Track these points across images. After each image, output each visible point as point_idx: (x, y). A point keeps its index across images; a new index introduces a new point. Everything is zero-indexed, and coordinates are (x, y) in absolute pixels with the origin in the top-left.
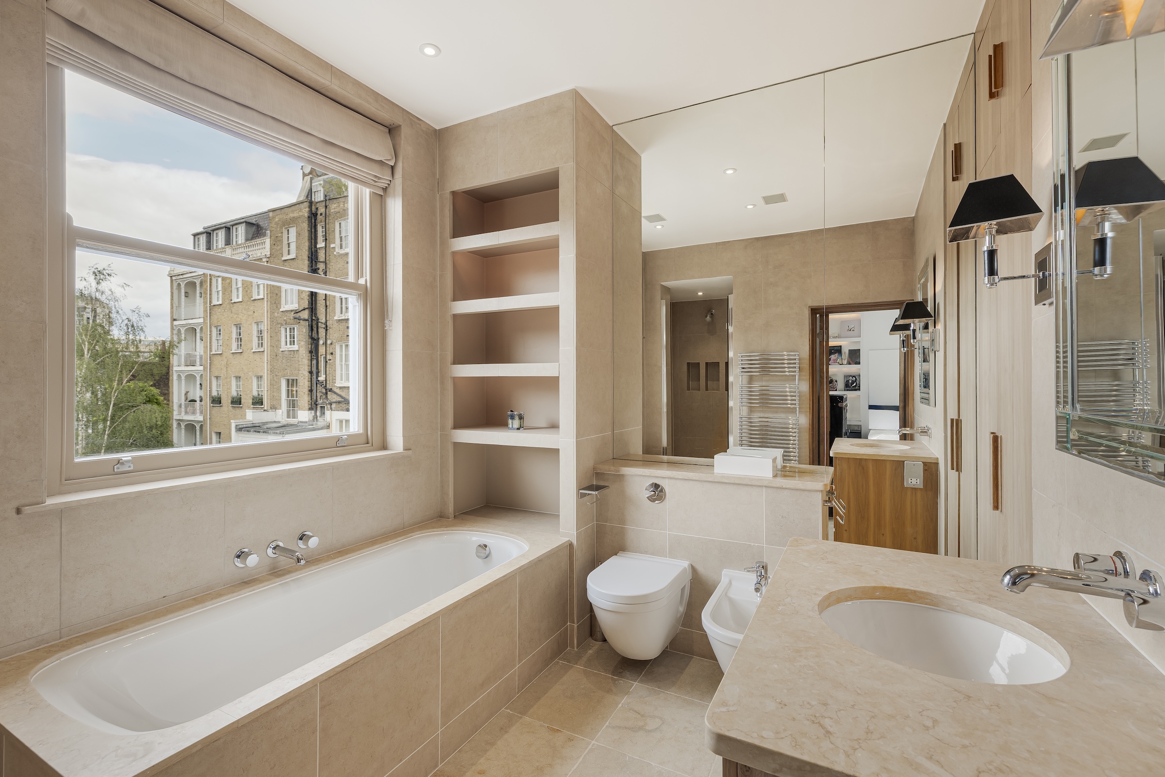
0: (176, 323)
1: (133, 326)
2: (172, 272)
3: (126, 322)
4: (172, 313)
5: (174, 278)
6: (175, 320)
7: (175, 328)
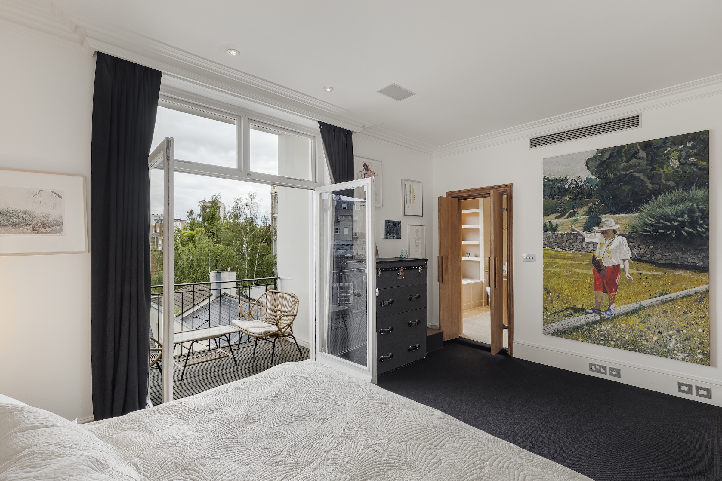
0: (274, 215)
1: (266, 219)
2: (272, 192)
3: (264, 217)
4: (272, 211)
5: (273, 194)
6: (273, 214)
7: (273, 218)
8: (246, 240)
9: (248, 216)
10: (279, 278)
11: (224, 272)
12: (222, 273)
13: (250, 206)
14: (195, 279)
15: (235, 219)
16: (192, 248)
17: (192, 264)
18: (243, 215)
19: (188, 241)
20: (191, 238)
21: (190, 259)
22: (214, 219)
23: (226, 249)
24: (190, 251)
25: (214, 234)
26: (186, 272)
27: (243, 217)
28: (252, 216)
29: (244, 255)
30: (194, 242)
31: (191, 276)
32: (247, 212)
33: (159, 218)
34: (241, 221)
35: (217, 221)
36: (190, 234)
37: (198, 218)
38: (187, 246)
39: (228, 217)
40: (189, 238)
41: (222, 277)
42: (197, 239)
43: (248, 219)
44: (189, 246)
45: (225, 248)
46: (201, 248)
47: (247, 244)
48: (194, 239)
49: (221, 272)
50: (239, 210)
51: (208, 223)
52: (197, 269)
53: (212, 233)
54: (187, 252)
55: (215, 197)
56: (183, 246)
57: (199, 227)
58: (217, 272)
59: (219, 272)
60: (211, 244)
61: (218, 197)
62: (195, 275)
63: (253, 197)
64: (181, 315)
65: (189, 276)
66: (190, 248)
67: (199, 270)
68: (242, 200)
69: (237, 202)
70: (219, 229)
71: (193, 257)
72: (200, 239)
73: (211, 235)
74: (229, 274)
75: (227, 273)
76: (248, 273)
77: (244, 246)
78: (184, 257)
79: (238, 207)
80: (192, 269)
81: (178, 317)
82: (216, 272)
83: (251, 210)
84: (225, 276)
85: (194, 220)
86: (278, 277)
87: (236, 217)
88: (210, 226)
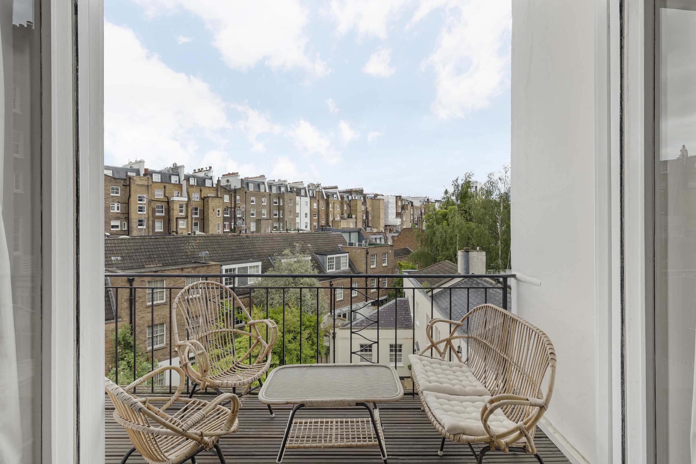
8: (499, 217)
9: (502, 191)
10: (514, 276)
11: (473, 251)
12: (470, 253)
13: (504, 180)
14: (447, 257)
15: (488, 196)
16: (445, 226)
17: (445, 242)
18: (496, 190)
19: (442, 219)
20: (445, 216)
21: (443, 237)
22: (467, 197)
23: (478, 227)
24: (443, 229)
25: (466, 212)
26: (440, 249)
27: (496, 192)
28: (506, 191)
29: (498, 234)
30: (447, 220)
31: (444, 253)
32: (500, 187)
33: (424, 200)
34: (495, 197)
35: (470, 198)
36: (444, 212)
37: (452, 197)
38: (441, 224)
39: (480, 194)
40: (443, 217)
41: (470, 256)
42: (450, 217)
43: (502, 194)
44: (443, 224)
45: (477, 225)
46: (453, 226)
47: (500, 222)
48: (447, 217)
49: (469, 251)
50: (492, 185)
51: (461, 201)
52: (450, 247)
53: (464, 210)
54: (441, 229)
55: (468, 174)
56: (438, 224)
57: (453, 205)
58: (465, 251)
59: (467, 251)
60: (463, 222)
61: (471, 174)
62: (448, 253)
63: (507, 169)
64: (431, 292)
65: (442, 253)
66: (444, 226)
67: (451, 248)
68: (495, 174)
69: (490, 176)
70: (471, 207)
71: (446, 235)
72: (452, 218)
73: (463, 212)
74: (478, 254)
75: (476, 253)
76: (501, 254)
77: (498, 224)
78: (438, 234)
79: (492, 183)
80: (446, 246)
81: (428, 293)
82: (463, 251)
83: (506, 184)
84: (474, 256)
85: (448, 199)
86: (513, 273)
87: (489, 193)
88: (463, 204)
